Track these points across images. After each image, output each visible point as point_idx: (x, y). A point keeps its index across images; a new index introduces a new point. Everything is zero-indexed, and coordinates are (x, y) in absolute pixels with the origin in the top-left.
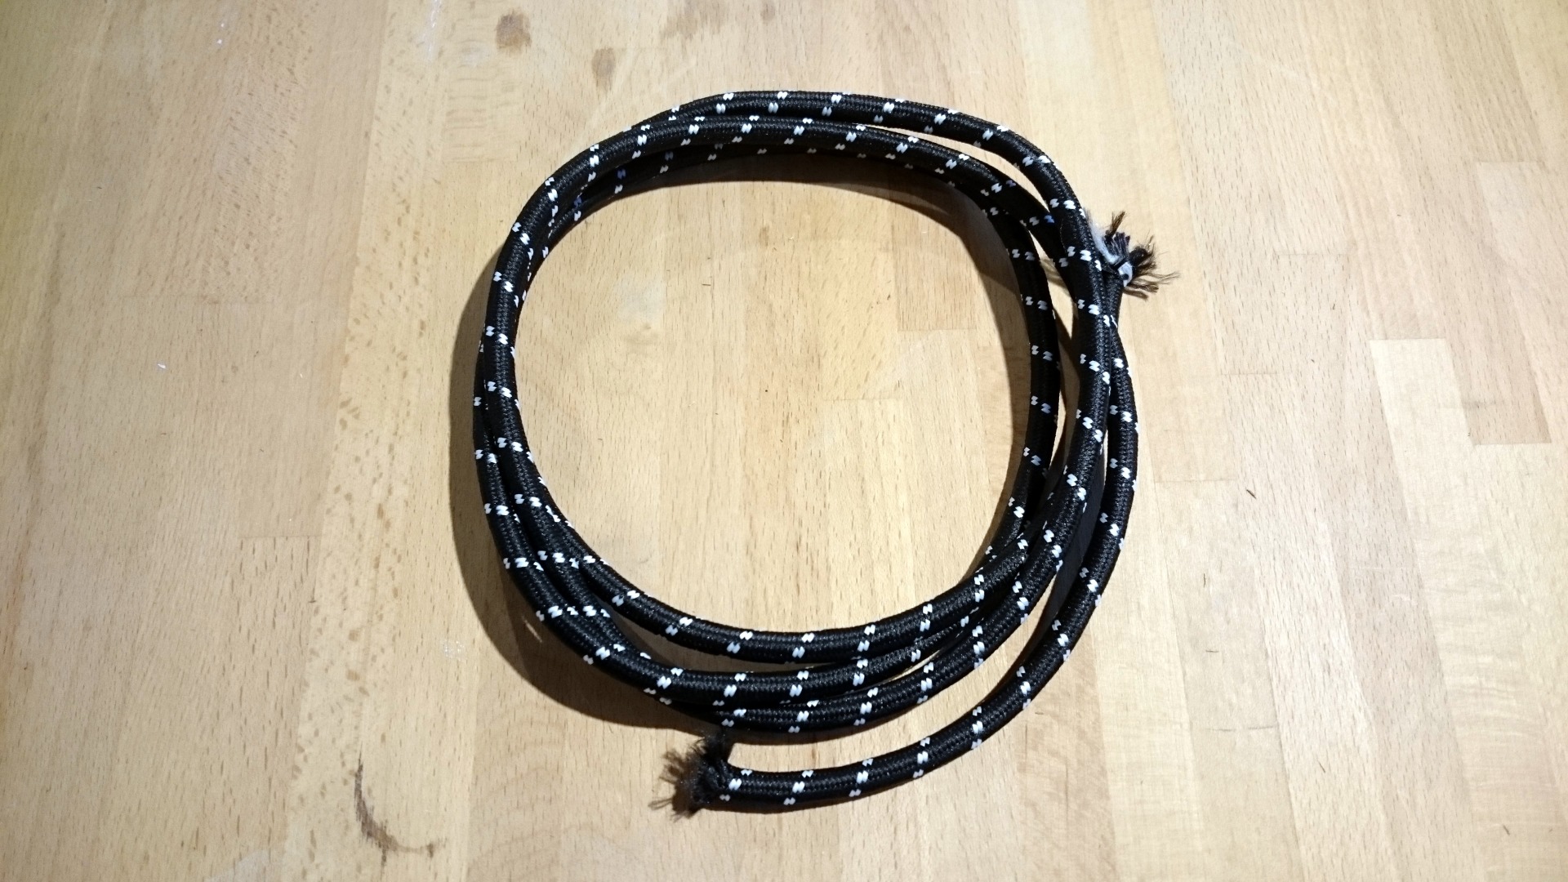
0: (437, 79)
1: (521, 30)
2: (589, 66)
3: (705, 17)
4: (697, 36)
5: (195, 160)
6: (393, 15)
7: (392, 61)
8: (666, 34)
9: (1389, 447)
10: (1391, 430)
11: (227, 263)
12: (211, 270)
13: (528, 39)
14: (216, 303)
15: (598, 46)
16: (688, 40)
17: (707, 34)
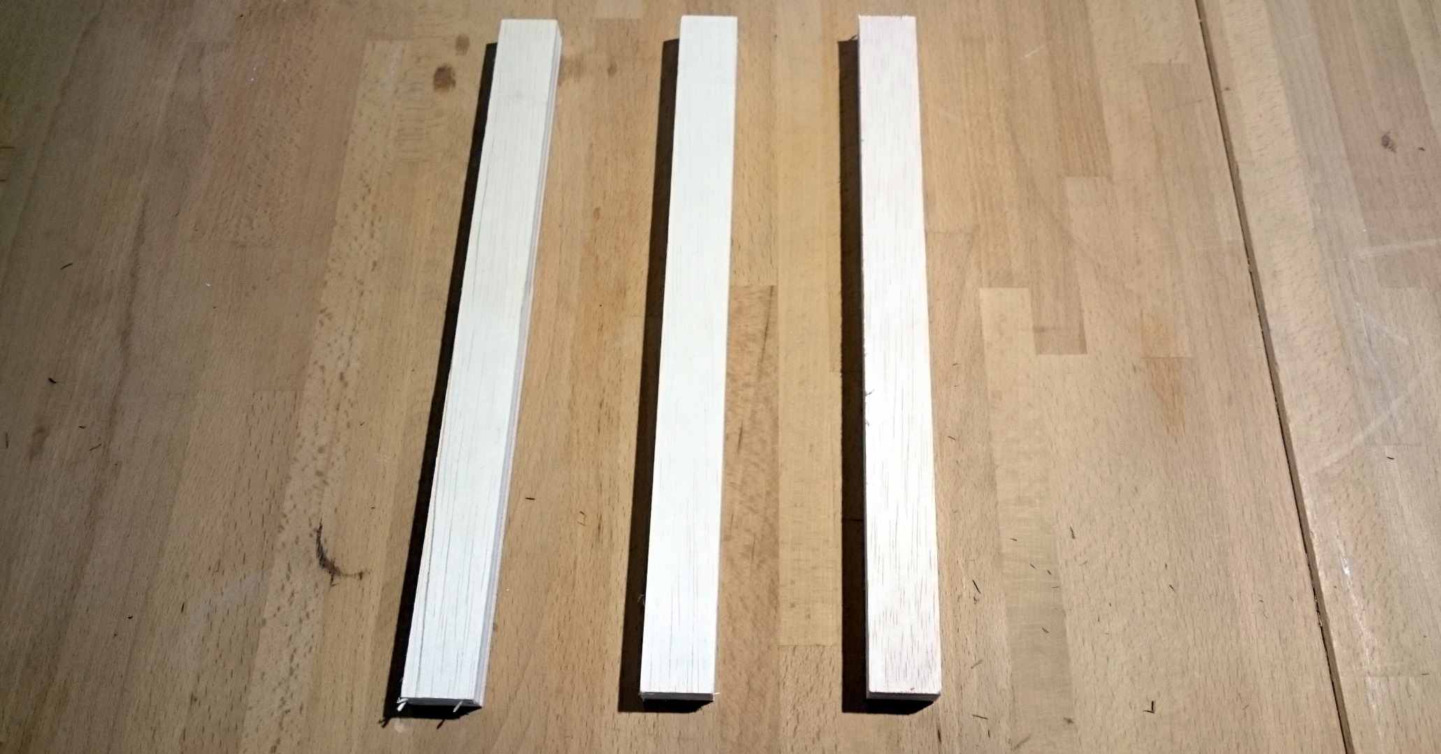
0: (393, 107)
1: (450, 77)
3: (571, 72)
5: (233, 156)
6: (366, 65)
7: (364, 95)
9: (982, 354)
10: (985, 343)
11: (251, 222)
12: (241, 226)
13: (454, 83)
14: (244, 246)
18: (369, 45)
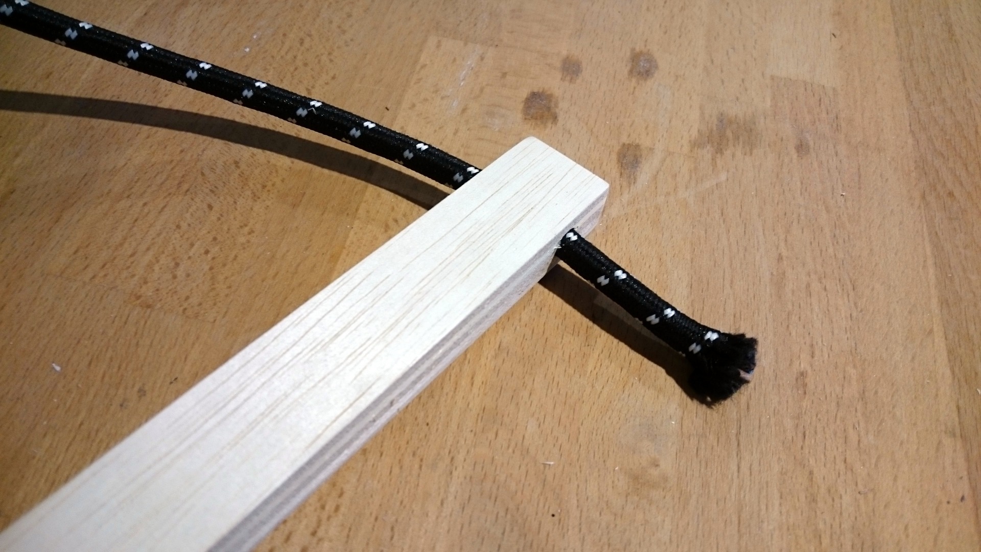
0: (456, 132)
1: (549, 109)
2: (614, 157)
3: (737, 138)
4: (728, 153)
5: (182, 151)
6: (424, 66)
7: (414, 105)
8: (696, 144)
11: (177, 265)
12: (156, 268)
13: (555, 118)
14: (149, 306)
15: (625, 139)
16: (719, 155)
17: (739, 154)
18: (432, 41)
